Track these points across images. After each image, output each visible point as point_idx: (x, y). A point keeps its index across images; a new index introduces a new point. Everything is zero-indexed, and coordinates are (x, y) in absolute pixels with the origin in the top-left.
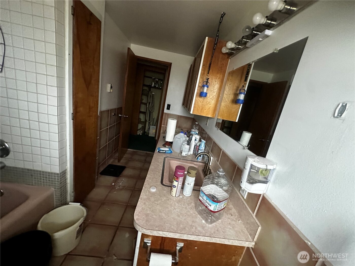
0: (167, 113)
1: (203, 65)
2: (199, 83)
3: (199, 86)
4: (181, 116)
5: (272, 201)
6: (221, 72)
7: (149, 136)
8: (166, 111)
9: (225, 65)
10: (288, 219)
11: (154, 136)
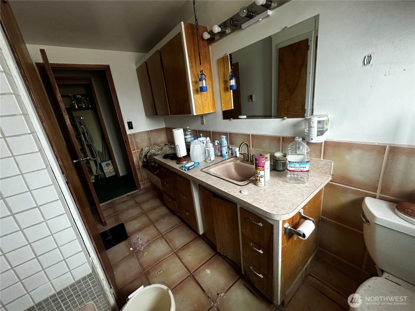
0: (131, 134)
1: (189, 57)
2: (191, 78)
3: (192, 82)
4: (151, 131)
5: (335, 140)
6: (207, 61)
7: (107, 177)
8: (129, 132)
9: (207, 53)
10: (354, 141)
11: (114, 174)
